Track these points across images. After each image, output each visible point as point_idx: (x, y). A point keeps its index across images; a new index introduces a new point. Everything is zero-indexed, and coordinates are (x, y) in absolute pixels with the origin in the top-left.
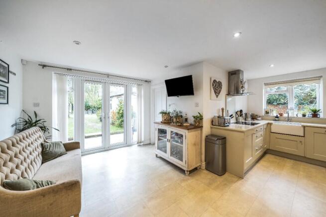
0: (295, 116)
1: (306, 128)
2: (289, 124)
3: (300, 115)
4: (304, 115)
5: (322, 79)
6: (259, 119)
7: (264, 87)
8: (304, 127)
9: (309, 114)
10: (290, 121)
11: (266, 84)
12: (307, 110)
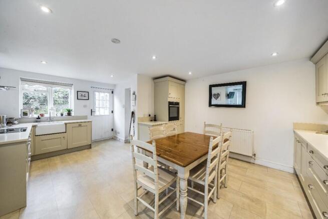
0: (55, 116)
1: (67, 125)
2: (52, 123)
3: (59, 115)
4: (62, 115)
5: (73, 86)
6: (16, 122)
7: (20, 82)
8: (66, 124)
9: (65, 113)
10: (52, 121)
11: (23, 80)
12: (63, 109)
